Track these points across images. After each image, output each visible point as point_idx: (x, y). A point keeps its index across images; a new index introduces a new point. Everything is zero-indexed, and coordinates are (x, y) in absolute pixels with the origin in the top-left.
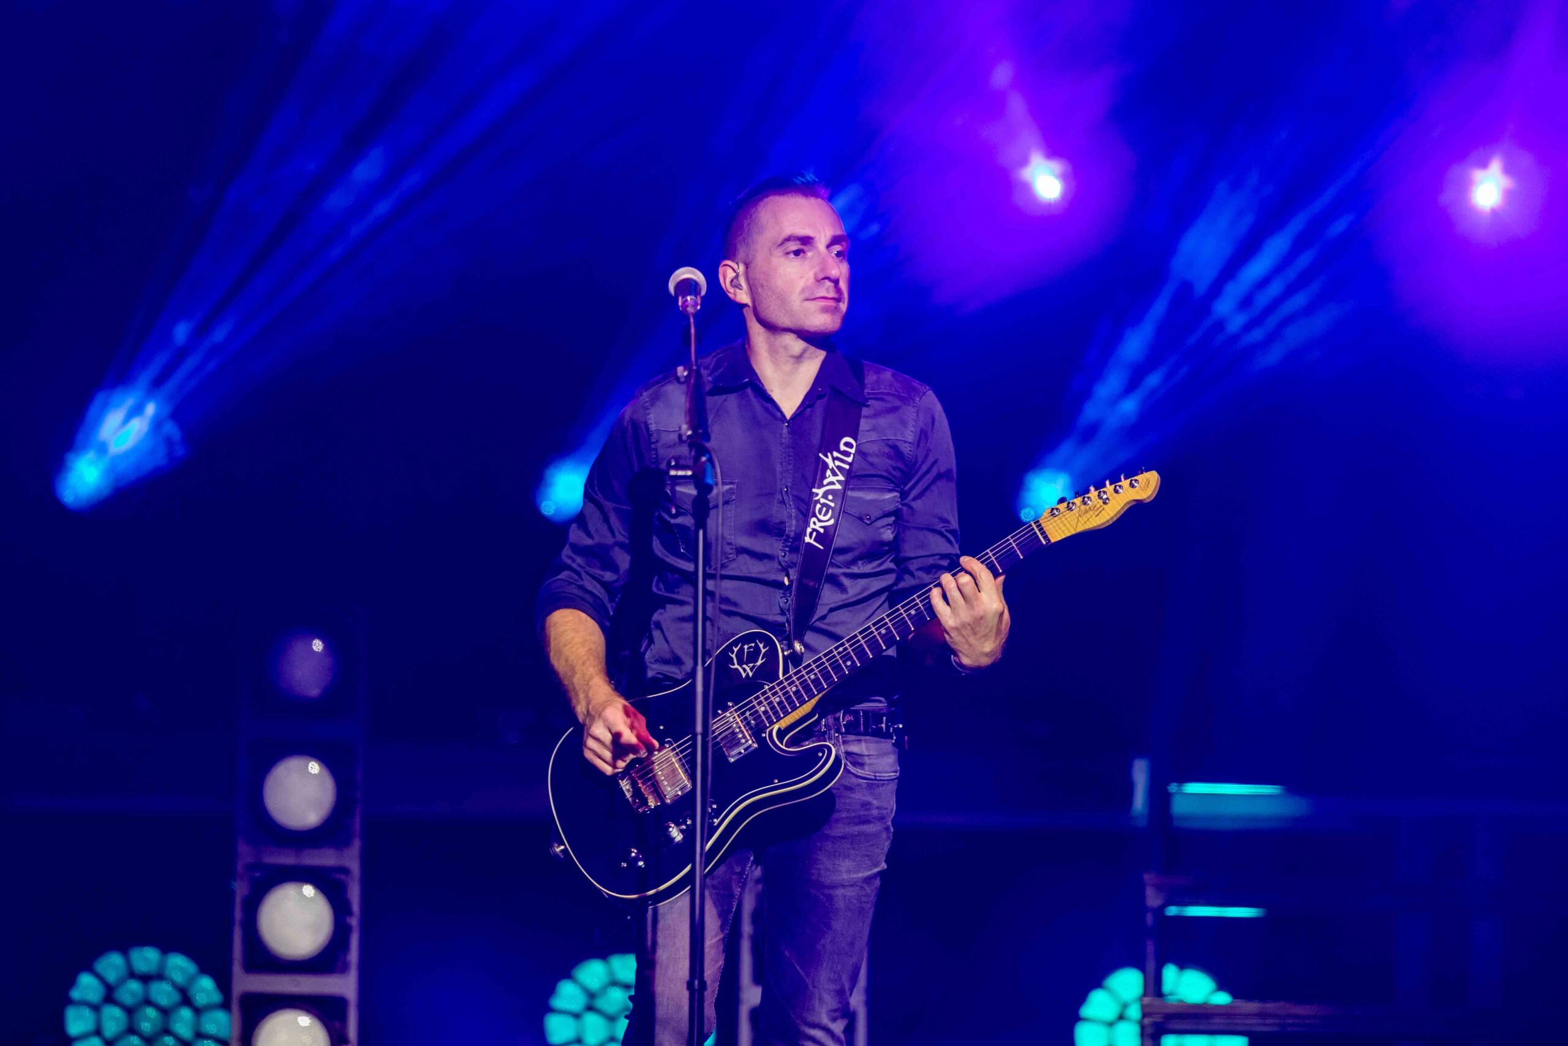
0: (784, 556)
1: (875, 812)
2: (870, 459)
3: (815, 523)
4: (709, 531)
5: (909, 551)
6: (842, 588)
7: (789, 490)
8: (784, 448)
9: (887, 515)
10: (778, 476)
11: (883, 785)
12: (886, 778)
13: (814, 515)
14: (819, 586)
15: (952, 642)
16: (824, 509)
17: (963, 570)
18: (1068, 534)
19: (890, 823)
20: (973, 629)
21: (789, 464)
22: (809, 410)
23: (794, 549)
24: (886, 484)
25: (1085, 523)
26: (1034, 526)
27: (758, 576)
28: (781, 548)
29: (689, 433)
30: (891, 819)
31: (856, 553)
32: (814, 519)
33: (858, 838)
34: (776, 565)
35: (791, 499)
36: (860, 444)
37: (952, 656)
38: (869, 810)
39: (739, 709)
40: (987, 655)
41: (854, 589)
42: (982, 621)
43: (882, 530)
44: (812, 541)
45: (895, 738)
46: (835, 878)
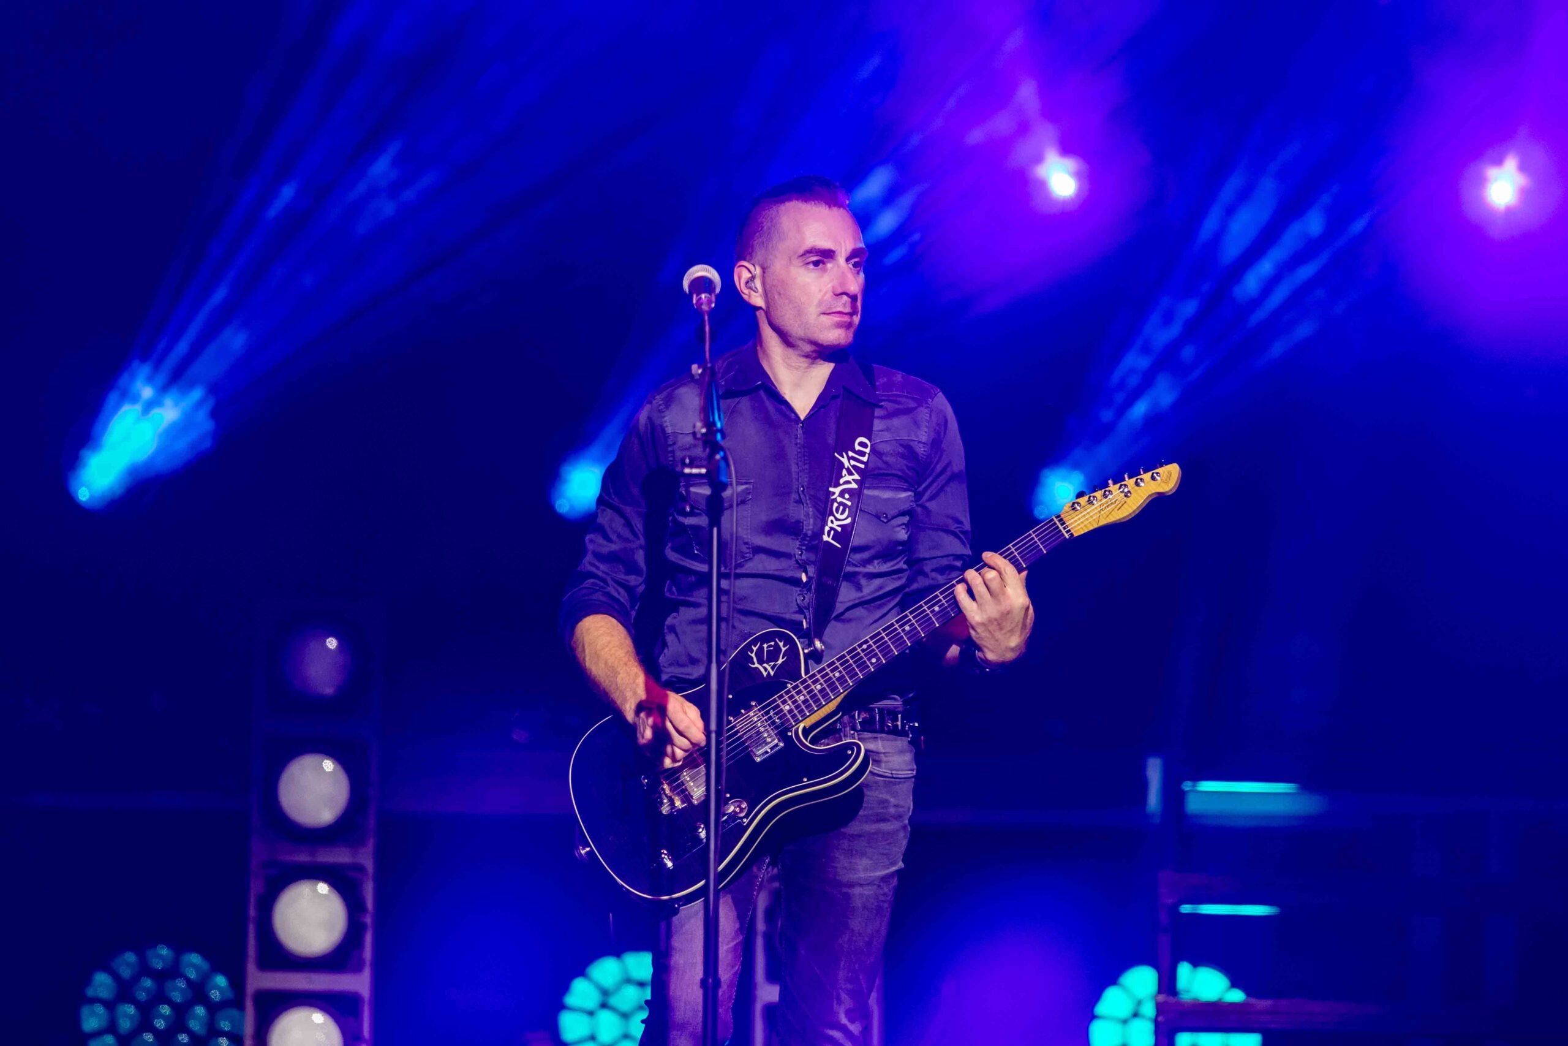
0: (801, 555)
1: (892, 810)
2: (885, 458)
3: (832, 522)
4: (723, 531)
5: (923, 552)
6: (859, 588)
7: (805, 490)
8: (799, 448)
9: (902, 514)
10: (794, 476)
11: (900, 783)
12: (903, 776)
13: (832, 514)
14: (837, 584)
15: (977, 638)
16: (841, 508)
17: (986, 565)
18: (1091, 528)
19: (907, 822)
20: (999, 624)
21: (805, 464)
22: (823, 409)
23: (809, 549)
24: (901, 483)
25: (1107, 516)
26: (1056, 520)
27: (776, 573)
28: (798, 546)
29: (704, 430)
30: (908, 817)
31: (872, 552)
32: (831, 518)
33: (876, 836)
34: (792, 562)
35: (807, 498)
36: (875, 444)
37: (977, 652)
38: (886, 807)
39: (763, 709)
40: (1012, 649)
41: (869, 588)
42: (1010, 616)
43: (898, 529)
44: (830, 540)
45: (911, 736)
46: (852, 877)
